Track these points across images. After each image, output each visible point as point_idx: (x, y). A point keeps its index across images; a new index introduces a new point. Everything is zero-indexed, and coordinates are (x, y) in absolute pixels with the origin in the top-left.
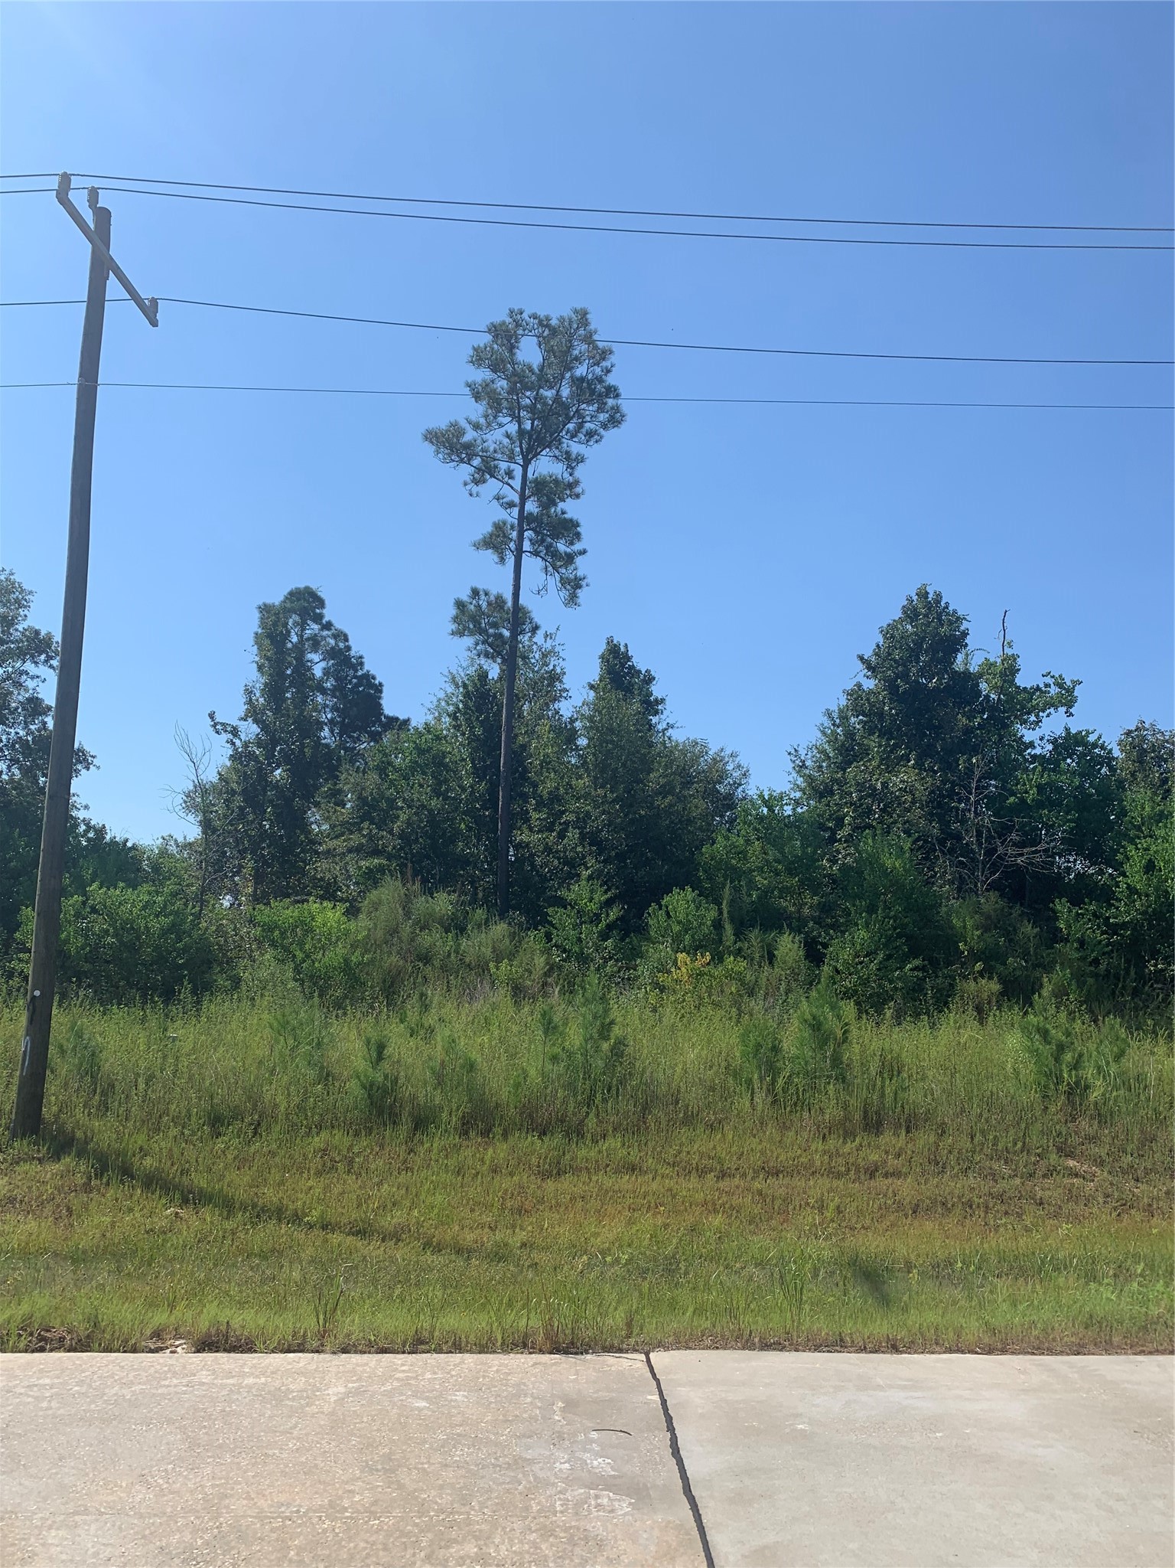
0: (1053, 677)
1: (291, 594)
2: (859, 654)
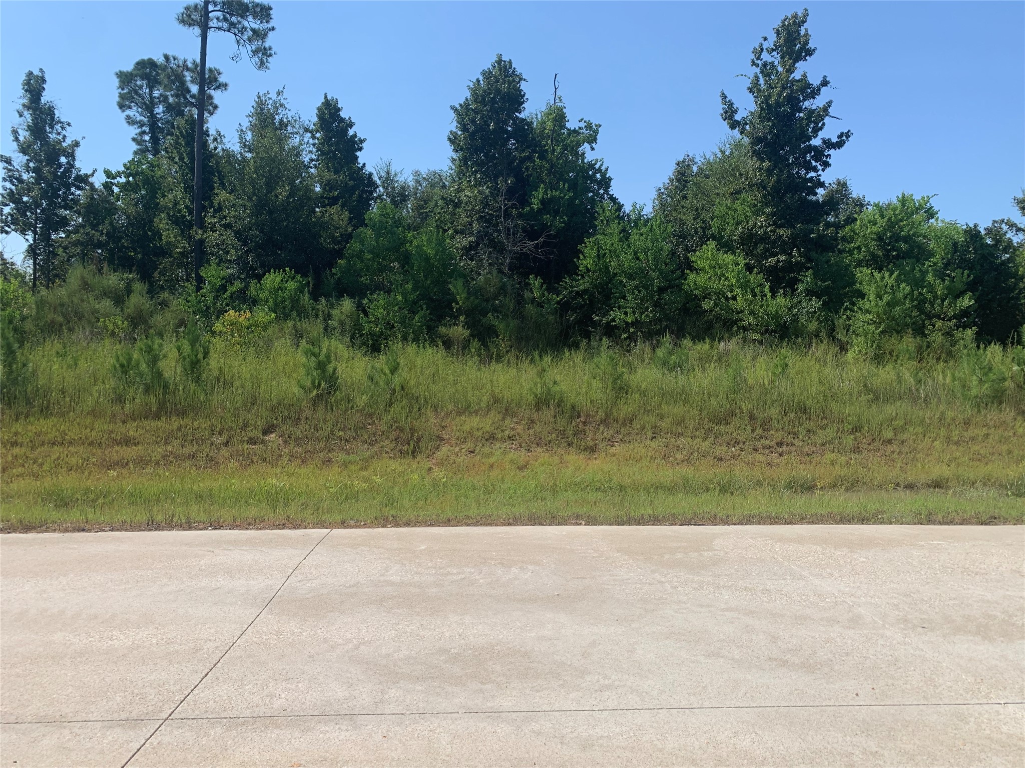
0: (585, 122)
1: (138, 63)
2: (453, 105)
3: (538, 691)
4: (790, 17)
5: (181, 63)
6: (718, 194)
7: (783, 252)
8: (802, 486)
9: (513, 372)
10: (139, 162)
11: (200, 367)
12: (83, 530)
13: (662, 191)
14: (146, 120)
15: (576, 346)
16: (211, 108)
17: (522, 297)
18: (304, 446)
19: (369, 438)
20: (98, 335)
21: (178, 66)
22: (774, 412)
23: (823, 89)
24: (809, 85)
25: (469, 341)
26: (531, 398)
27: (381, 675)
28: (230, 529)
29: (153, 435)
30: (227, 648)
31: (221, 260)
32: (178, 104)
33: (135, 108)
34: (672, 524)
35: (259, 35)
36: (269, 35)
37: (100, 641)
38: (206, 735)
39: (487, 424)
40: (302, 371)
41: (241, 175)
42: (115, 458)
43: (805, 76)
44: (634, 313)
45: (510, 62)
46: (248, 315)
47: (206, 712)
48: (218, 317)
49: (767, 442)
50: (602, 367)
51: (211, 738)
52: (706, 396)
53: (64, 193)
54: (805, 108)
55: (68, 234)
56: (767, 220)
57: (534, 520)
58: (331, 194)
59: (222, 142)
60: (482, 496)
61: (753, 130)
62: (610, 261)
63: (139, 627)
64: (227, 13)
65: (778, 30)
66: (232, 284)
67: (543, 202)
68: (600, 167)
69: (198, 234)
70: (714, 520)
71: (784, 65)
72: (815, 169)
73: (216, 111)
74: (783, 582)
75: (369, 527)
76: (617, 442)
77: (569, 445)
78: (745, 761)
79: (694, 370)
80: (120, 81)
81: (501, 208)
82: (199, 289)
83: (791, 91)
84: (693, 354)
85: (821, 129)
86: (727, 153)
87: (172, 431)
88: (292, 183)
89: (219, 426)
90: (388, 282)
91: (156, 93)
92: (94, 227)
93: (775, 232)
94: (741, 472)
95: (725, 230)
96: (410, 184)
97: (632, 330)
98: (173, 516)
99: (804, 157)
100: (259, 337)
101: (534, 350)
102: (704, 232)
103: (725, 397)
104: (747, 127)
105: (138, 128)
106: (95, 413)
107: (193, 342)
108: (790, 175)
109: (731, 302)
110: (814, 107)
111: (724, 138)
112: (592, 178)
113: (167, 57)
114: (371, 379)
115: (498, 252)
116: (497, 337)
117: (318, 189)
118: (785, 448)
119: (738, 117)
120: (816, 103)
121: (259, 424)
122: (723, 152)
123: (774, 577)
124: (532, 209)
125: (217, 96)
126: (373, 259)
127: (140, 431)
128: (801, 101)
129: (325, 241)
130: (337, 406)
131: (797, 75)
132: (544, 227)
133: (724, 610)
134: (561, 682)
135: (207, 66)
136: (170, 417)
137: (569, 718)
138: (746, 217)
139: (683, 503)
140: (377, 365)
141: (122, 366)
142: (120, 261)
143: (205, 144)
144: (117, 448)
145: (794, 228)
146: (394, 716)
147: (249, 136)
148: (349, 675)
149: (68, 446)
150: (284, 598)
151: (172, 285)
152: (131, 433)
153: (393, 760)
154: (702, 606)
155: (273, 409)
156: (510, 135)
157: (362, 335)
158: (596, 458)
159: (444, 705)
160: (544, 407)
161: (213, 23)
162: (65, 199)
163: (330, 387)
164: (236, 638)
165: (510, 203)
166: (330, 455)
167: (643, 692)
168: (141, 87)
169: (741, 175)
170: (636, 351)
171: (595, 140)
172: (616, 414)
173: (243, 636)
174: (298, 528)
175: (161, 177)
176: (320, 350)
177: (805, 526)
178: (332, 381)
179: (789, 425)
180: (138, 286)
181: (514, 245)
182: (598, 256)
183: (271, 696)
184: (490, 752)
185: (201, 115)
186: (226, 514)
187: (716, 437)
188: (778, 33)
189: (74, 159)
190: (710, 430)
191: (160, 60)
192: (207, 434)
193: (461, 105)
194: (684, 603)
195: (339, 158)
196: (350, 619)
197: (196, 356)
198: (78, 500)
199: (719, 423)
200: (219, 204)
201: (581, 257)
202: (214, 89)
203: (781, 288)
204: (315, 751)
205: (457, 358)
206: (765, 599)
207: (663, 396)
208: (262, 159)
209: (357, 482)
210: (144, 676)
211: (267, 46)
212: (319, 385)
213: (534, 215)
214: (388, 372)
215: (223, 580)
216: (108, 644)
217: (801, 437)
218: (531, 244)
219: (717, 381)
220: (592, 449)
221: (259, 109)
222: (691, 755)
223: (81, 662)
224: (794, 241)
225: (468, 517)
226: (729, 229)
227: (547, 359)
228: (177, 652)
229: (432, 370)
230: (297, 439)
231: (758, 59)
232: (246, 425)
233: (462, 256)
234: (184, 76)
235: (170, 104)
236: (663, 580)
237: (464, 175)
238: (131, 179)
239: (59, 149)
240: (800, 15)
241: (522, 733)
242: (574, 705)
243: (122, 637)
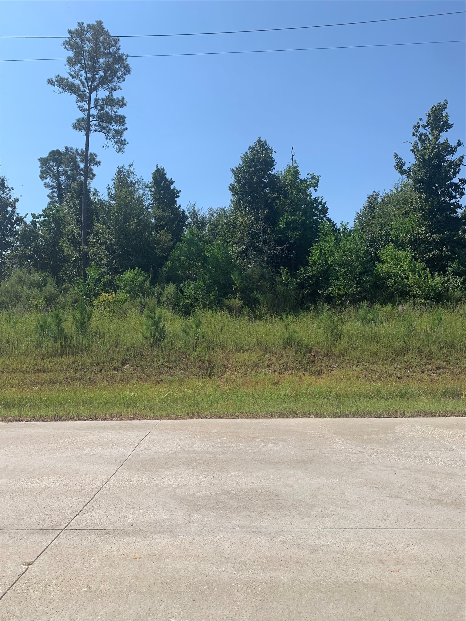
0: (311, 175)
1: (51, 153)
2: (231, 168)
3: (284, 517)
4: (436, 105)
5: (74, 151)
6: (394, 215)
7: (437, 249)
8: (453, 394)
9: (269, 325)
10: (51, 208)
11: (86, 326)
12: (19, 421)
13: (360, 214)
14: (55, 184)
15: (308, 309)
16: (91, 176)
17: (275, 280)
18: (146, 372)
19: (184, 366)
20: (28, 308)
21: (73, 153)
22: (434, 348)
23: (459, 148)
24: (449, 146)
25: (243, 308)
26: (280, 341)
27: (189, 506)
28: (102, 420)
29: (58, 366)
30: (99, 489)
31: (98, 264)
32: (73, 174)
33: (49, 178)
34: (369, 417)
35: (119, 133)
36: (124, 133)
37: (27, 484)
38: (86, 539)
39: (254, 357)
40: (145, 327)
41: (109, 214)
42: (37, 380)
43: (447, 141)
44: (344, 288)
45: (266, 142)
46: (114, 295)
47: (86, 526)
48: (96, 297)
49: (430, 367)
50: (324, 321)
51: (89, 541)
52: (390, 338)
53: (10, 228)
54: (448, 160)
55: (12, 251)
56: (426, 230)
57: (283, 415)
58: (161, 223)
59: (98, 195)
60: (251, 401)
61: (415, 175)
62: (328, 257)
63: (49, 476)
64: (101, 121)
65: (429, 114)
66: (104, 277)
67: (287, 223)
68: (321, 201)
69: (84, 248)
70: (395, 414)
71: (433, 134)
72: (455, 197)
73: (94, 178)
74: (439, 452)
75: (183, 419)
76: (335, 368)
77: (305, 370)
78: (415, 562)
79: (382, 323)
80: (41, 163)
81: (261, 228)
82: (85, 280)
83: (438, 150)
84: (382, 313)
85: (458, 172)
86: (399, 190)
87: (70, 364)
88: (139, 219)
89: (96, 360)
90: (194, 274)
91: (61, 169)
92: (26, 246)
93: (431, 237)
94: (413, 386)
95: (400, 236)
96: (207, 216)
97: (343, 299)
98: (69, 413)
99: (448, 190)
100: (120, 308)
101: (283, 312)
102: (386, 238)
103: (402, 339)
104: (411, 173)
105: (51, 189)
106: (26, 354)
107: (82, 311)
108: (439, 201)
109: (405, 280)
110: (453, 159)
111: (397, 181)
112: (316, 208)
113: (67, 148)
114: (185, 331)
115: (259, 254)
116: (260, 305)
117: (153, 221)
118: (441, 370)
119: (405, 168)
120: (455, 157)
121: (119, 359)
122: (397, 189)
123: (433, 449)
124: (280, 228)
125: (95, 169)
126: (186, 261)
127: (52, 364)
128: (445, 156)
129: (158, 251)
130: (165, 347)
131: (441, 140)
132: (287, 238)
133: (402, 469)
134: (298, 512)
135: (89, 152)
136: (68, 355)
137: (303, 533)
138: (413, 228)
139: (376, 404)
140: (188, 323)
141: (41, 326)
142: (41, 266)
143: (88, 197)
144: (38, 374)
145: (443, 234)
146: (196, 530)
147: (113, 191)
148: (170, 506)
149: (11, 373)
150: (133, 460)
151: (70, 279)
152: (46, 365)
153: (195, 556)
154: (387, 467)
155: (128, 350)
156: (266, 185)
157: (179, 306)
158: (322, 378)
159: (226, 524)
160: (289, 347)
161: (93, 128)
162: (10, 232)
163: (161, 336)
164: (104, 483)
165: (266, 225)
166: (161, 377)
167: (349, 518)
168: (52, 166)
169: (408, 203)
170: (346, 311)
171: (317, 185)
172: (333, 350)
173: (108, 482)
174: (141, 420)
175: (64, 216)
176: (155, 315)
177: (454, 418)
178: (162, 333)
179: (443, 356)
180: (51, 280)
181: (269, 249)
182: (321, 254)
183: (124, 517)
184: (254, 553)
185: (86, 180)
186: (100, 412)
187: (398, 364)
188: (429, 115)
189: (15, 209)
190: (394, 360)
191: (63, 150)
192: (90, 365)
193: (236, 168)
194: (376, 465)
195: (165, 202)
196: (171, 473)
197: (84, 319)
198: (16, 404)
199: (399, 355)
200: (96, 231)
201: (311, 255)
202: (93, 165)
203: (436, 271)
204: (149, 550)
205: (236, 318)
206: (428, 463)
207: (363, 339)
208: (121, 204)
209: (176, 393)
210: (51, 504)
211: (123, 139)
212: (155, 335)
213: (281, 231)
214: (194, 327)
215: (97, 450)
216: (31, 486)
217: (452, 363)
218: (279, 249)
219: (397, 329)
220: (319, 373)
221: (119, 176)
222: (380, 557)
223: (16, 496)
224: (444, 242)
225: (242, 413)
226: (402, 236)
227: (290, 317)
228: (70, 491)
229: (220, 325)
230: (141, 368)
231: (416, 132)
232: (112, 359)
233: (238, 257)
234: (76, 159)
235: (68, 175)
236: (363, 451)
237: (238, 209)
238: (46, 218)
239: (7, 203)
240: (442, 103)
241: (274, 542)
242: (306, 525)
243: (39, 482)
